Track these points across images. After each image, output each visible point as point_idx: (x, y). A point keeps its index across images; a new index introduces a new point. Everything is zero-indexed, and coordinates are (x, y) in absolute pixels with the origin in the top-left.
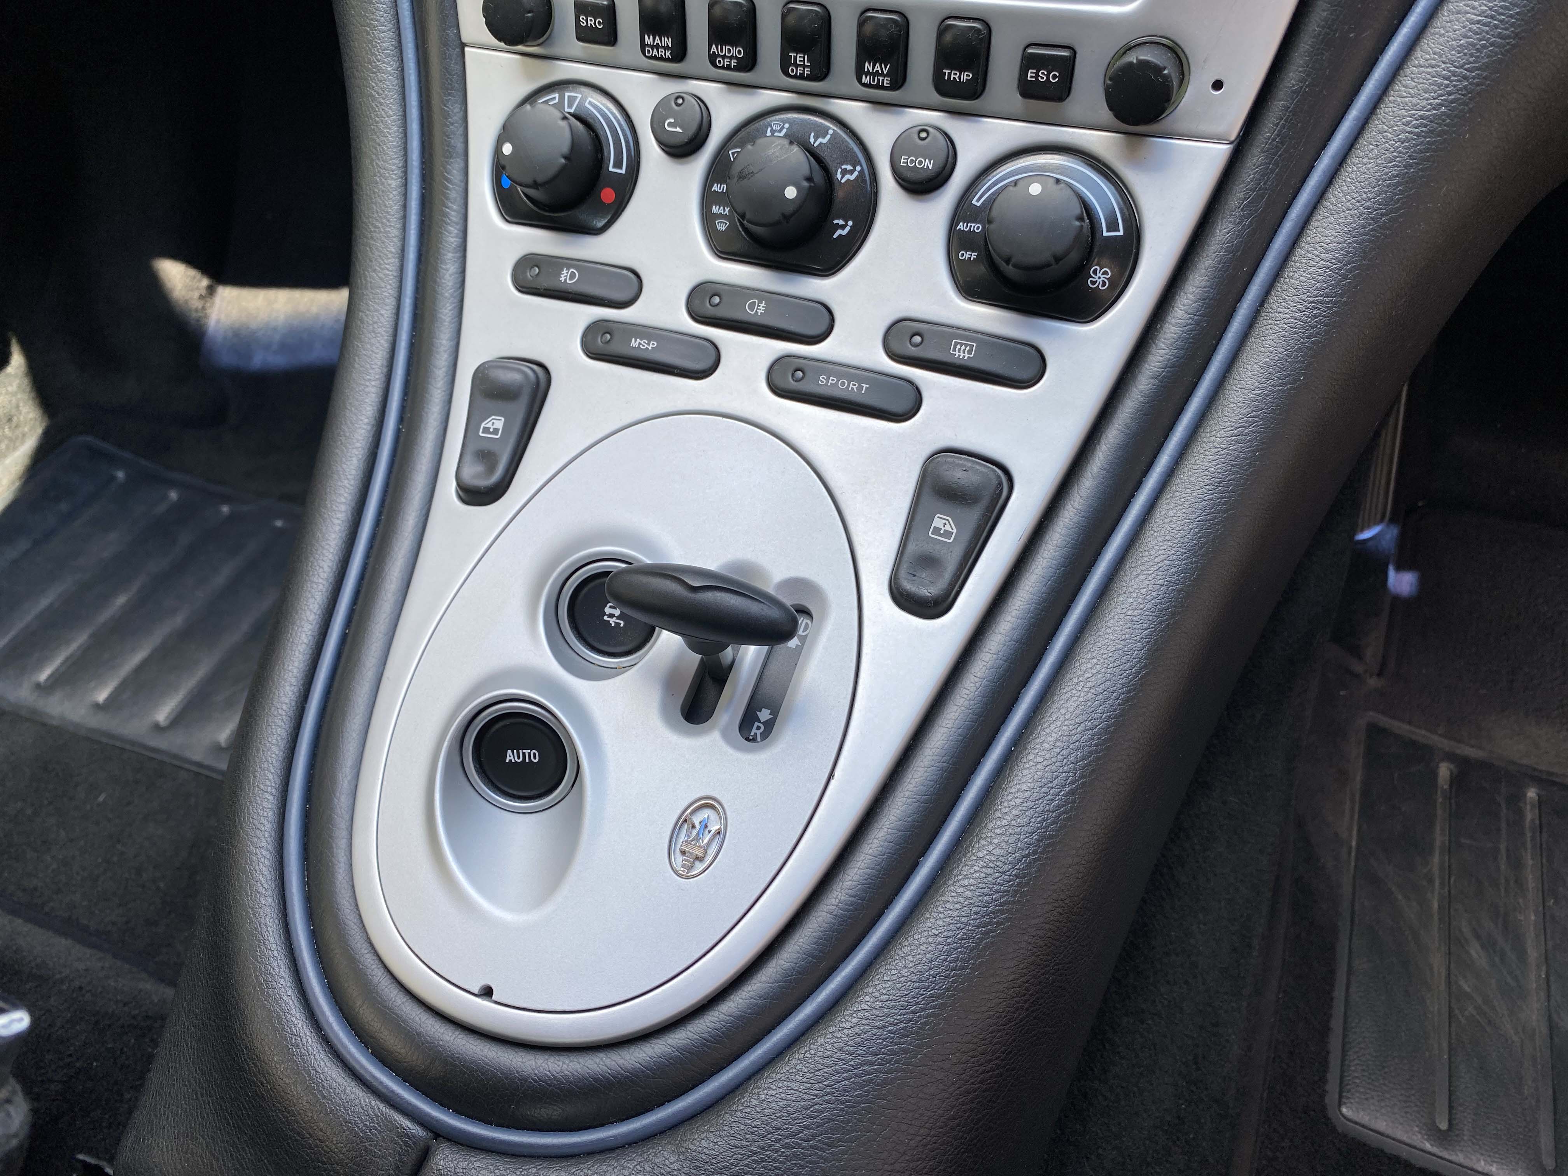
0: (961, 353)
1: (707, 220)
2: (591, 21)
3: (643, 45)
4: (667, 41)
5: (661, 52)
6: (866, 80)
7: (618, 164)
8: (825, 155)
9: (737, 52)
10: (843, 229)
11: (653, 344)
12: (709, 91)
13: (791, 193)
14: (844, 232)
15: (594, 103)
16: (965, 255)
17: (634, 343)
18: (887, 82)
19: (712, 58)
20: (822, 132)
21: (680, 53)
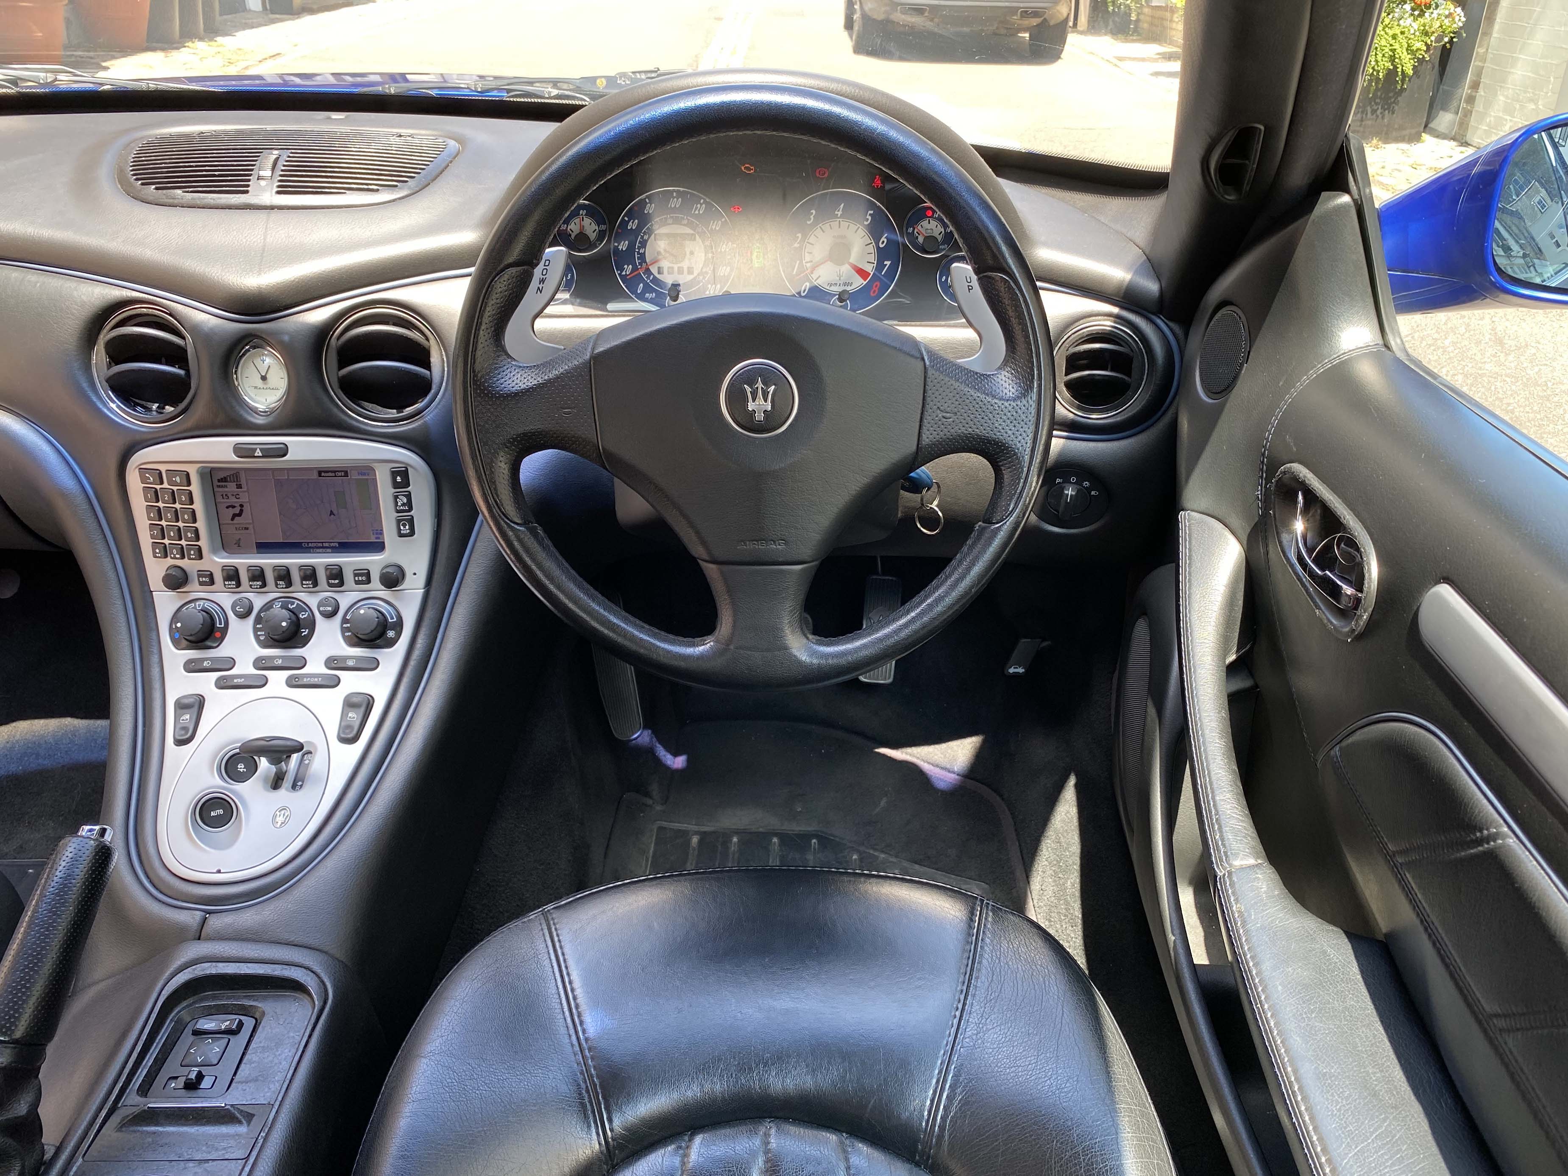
0: (351, 663)
1: (257, 637)
2: (204, 579)
3: (225, 585)
4: (234, 583)
5: (232, 586)
6: (304, 586)
7: (220, 624)
8: (295, 611)
9: (259, 583)
10: (305, 632)
11: (243, 680)
12: (250, 596)
13: (284, 624)
14: (306, 633)
15: (207, 605)
16: (347, 634)
17: (235, 681)
18: (311, 586)
19: (251, 586)
20: (293, 603)
21: (239, 585)
